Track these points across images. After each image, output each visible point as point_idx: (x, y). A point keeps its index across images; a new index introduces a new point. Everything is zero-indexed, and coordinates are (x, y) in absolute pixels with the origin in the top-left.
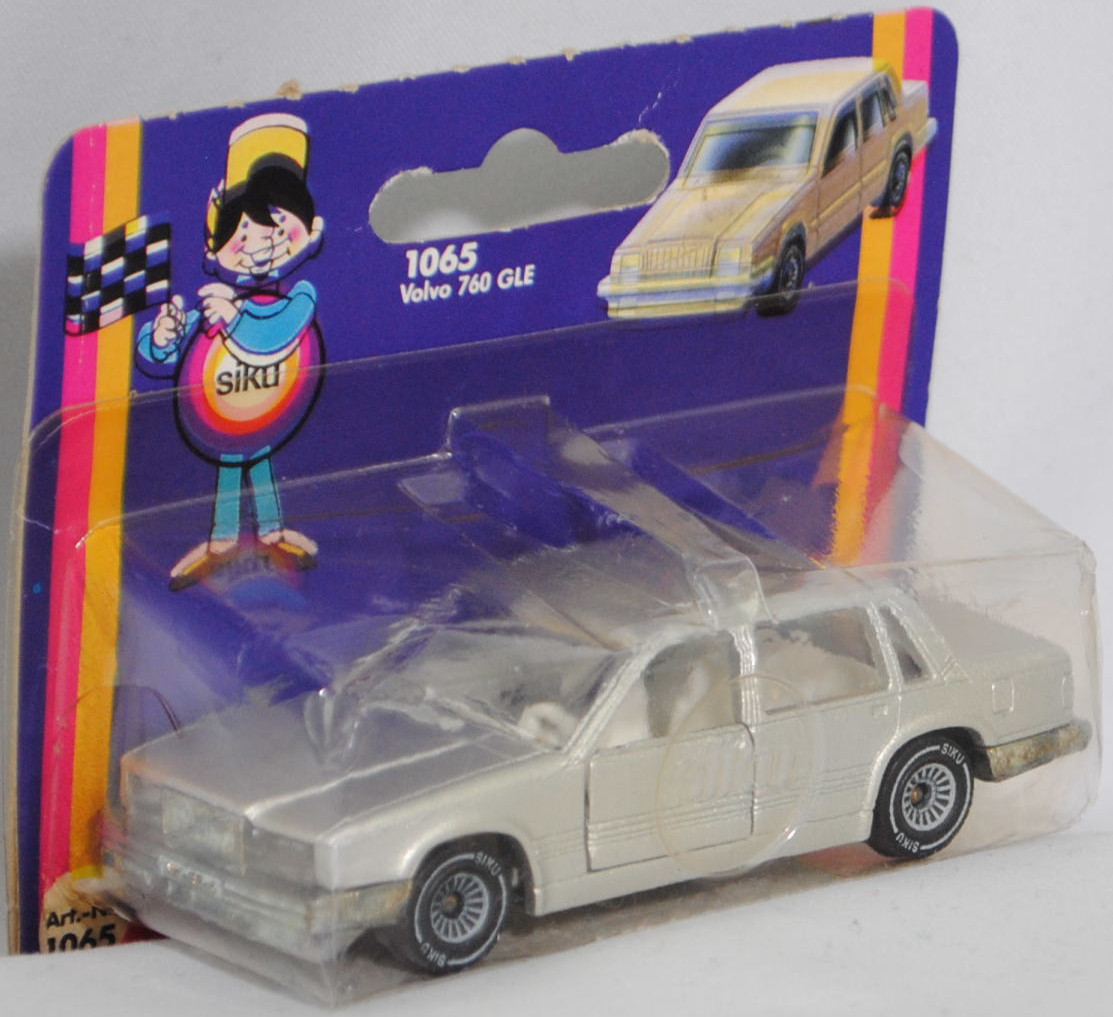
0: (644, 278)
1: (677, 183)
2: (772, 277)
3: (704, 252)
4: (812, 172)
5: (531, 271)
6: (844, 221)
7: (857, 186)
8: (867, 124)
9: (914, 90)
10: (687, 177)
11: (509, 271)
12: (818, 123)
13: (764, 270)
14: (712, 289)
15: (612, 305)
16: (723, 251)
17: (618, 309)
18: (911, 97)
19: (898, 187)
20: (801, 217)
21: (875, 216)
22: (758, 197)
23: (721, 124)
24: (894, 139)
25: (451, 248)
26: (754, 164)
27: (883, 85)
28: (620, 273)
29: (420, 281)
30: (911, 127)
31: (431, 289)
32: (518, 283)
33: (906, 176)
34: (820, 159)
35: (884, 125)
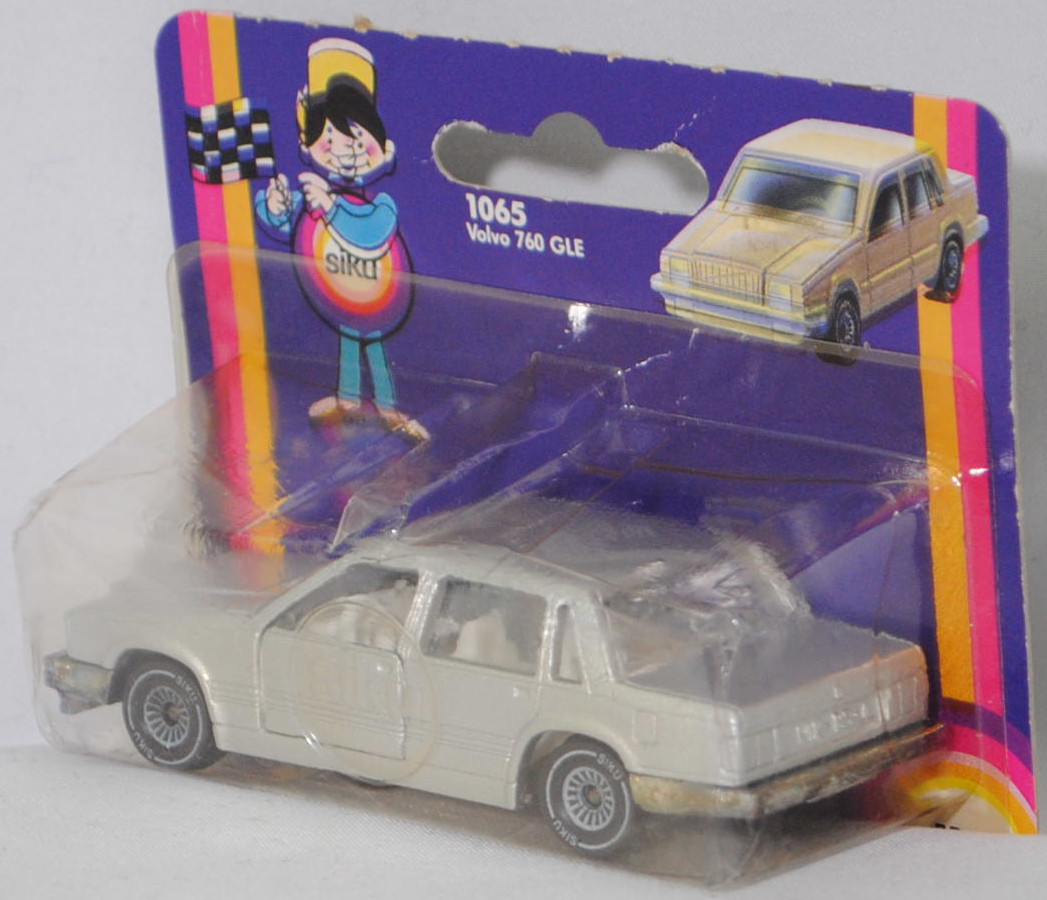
0: (696, 285)
1: (716, 204)
2: (828, 324)
3: (753, 279)
4: (857, 233)
5: (580, 245)
6: (898, 293)
7: (908, 260)
8: (913, 202)
9: (960, 182)
10: (727, 201)
11: (560, 239)
12: (860, 187)
13: (818, 315)
14: (767, 317)
15: (668, 301)
16: (773, 283)
17: (675, 308)
18: (957, 187)
19: (952, 275)
20: (849, 273)
21: (928, 296)
22: (803, 242)
23: (759, 160)
24: (943, 225)
25: (501, 202)
26: (796, 208)
27: (927, 167)
28: (670, 273)
29: (482, 225)
30: (960, 218)
31: (493, 234)
32: (570, 253)
33: (959, 265)
34: (865, 222)
35: (931, 208)
